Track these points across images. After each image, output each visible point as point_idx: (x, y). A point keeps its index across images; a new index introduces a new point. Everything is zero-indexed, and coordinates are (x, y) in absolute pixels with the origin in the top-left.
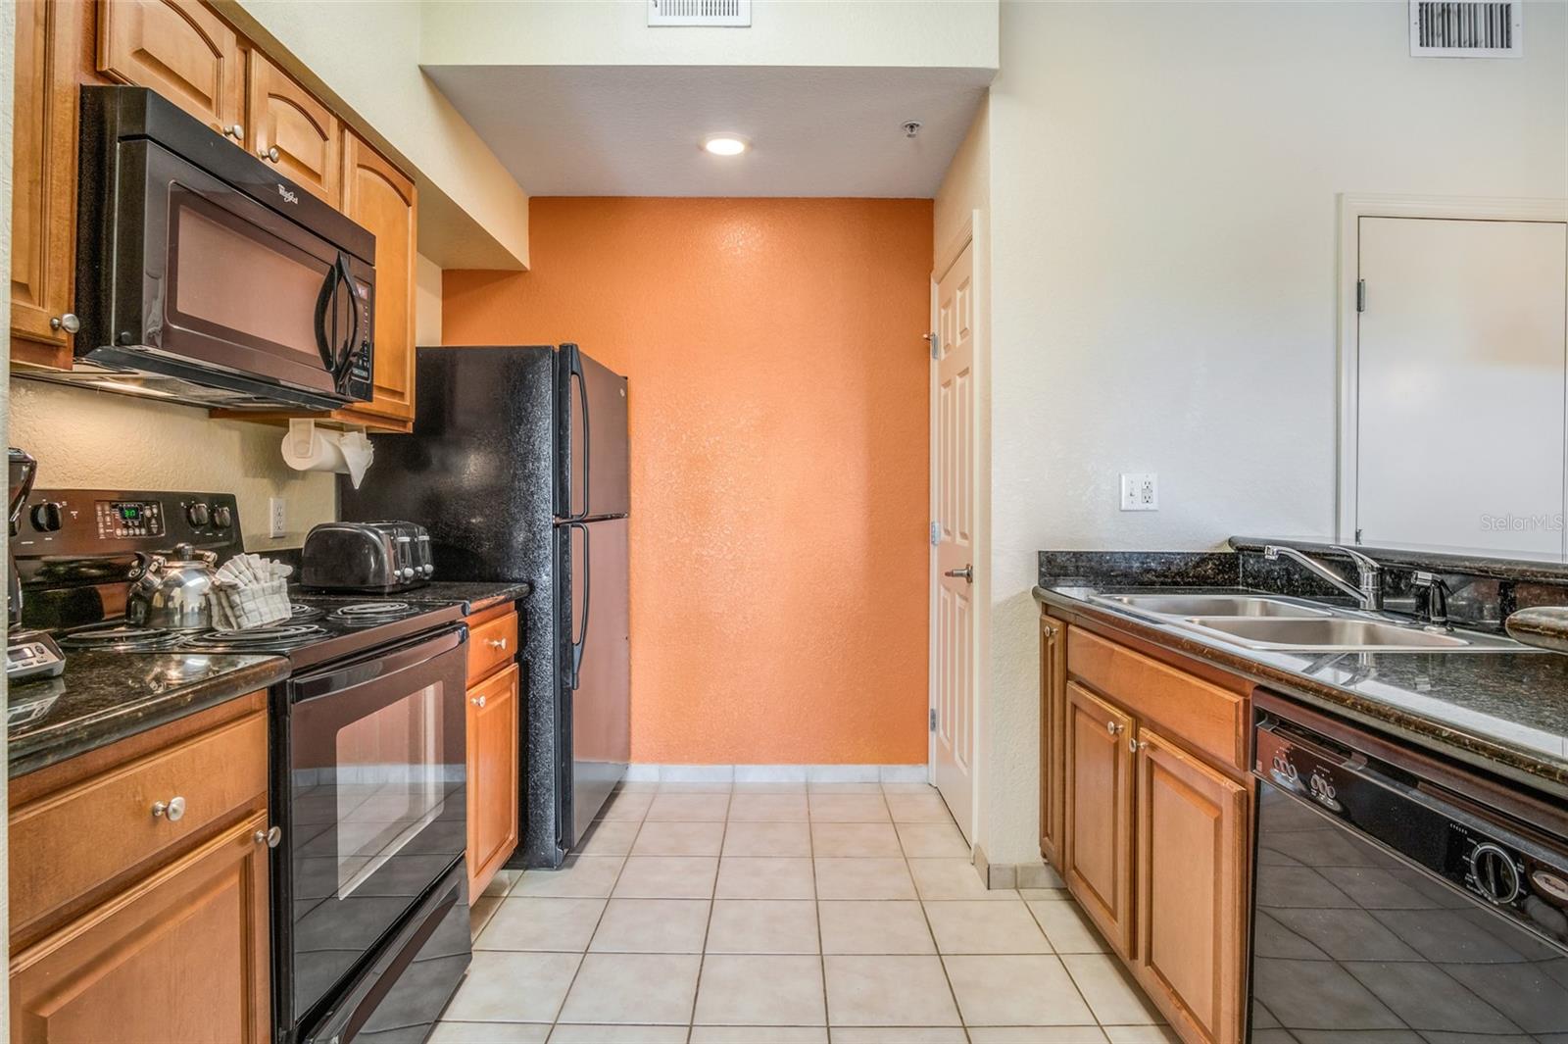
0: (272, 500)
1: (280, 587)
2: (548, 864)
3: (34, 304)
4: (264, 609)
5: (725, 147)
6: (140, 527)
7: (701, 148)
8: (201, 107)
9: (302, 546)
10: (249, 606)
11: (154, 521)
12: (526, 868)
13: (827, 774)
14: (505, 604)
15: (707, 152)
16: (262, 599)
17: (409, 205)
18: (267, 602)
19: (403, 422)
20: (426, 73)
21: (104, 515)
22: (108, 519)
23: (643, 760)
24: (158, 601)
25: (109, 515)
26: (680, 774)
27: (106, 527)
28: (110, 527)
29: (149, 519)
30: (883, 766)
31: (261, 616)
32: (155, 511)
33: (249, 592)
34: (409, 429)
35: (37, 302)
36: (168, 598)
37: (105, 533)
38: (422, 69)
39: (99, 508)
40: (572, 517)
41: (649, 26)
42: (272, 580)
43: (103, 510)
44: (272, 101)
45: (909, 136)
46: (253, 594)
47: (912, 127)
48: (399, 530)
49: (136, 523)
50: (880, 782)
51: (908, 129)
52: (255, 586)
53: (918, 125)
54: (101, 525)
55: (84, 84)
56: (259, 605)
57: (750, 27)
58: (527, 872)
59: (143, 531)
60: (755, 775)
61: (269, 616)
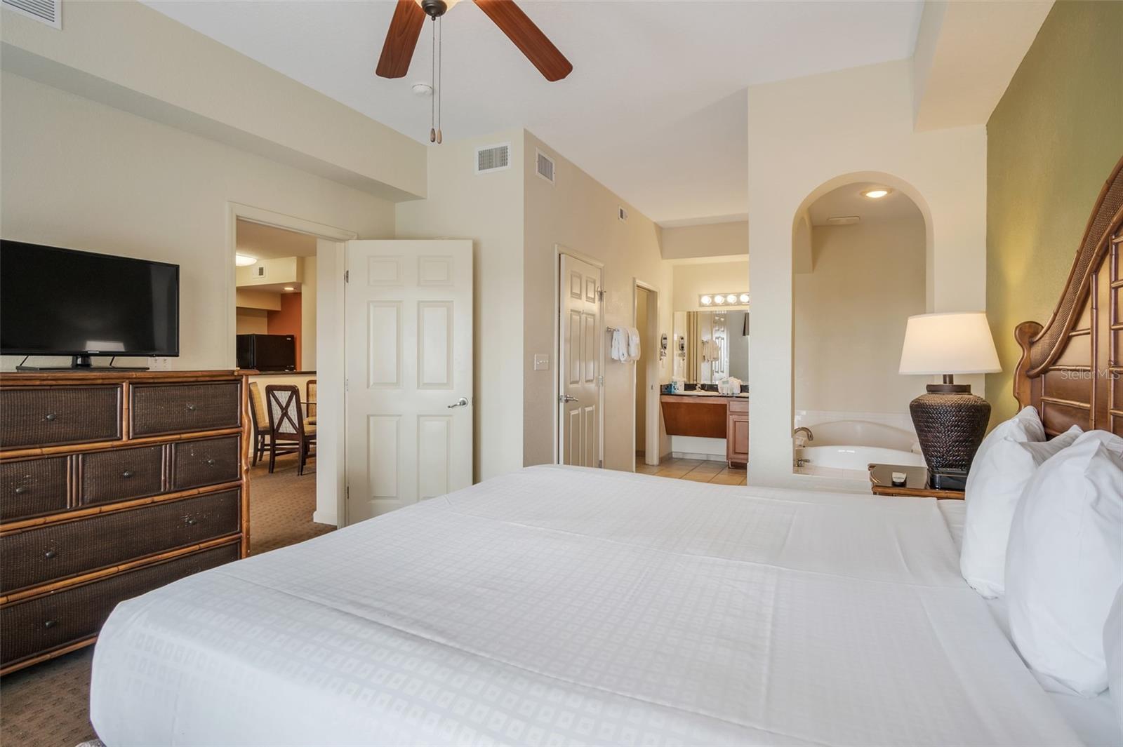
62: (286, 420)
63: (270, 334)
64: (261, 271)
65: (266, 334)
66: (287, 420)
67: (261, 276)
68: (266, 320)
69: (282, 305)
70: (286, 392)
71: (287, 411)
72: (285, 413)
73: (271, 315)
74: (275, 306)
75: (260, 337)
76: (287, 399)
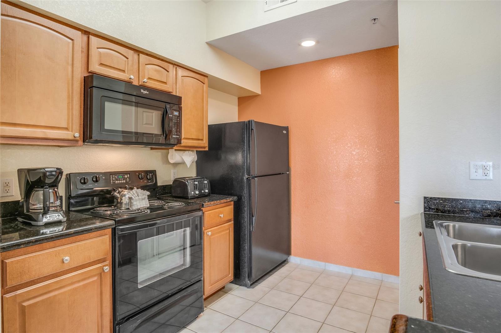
0: (172, 170)
1: (145, 198)
2: (245, 285)
3: (70, 132)
4: (138, 204)
5: (308, 43)
6: (123, 180)
7: (300, 45)
8: (121, 73)
9: (172, 184)
10: (135, 203)
11: (128, 179)
12: (240, 285)
13: (361, 273)
14: (229, 202)
15: (302, 46)
16: (138, 201)
17: (204, 84)
18: (140, 202)
19: (205, 147)
20: (210, 44)
21: (113, 178)
22: (114, 179)
23: (295, 255)
24: (119, 200)
25: (114, 178)
26: (307, 263)
27: (113, 180)
28: (114, 181)
29: (126, 178)
30: (384, 274)
31: (137, 206)
32: (128, 176)
33: (135, 199)
34: (207, 149)
35: (71, 131)
36: (121, 200)
37: (113, 182)
38: (207, 43)
39: (111, 176)
40: (252, 175)
41: (265, 12)
42: (143, 196)
43: (112, 177)
44: (147, 66)
45: (373, 23)
46: (136, 200)
47: (375, 20)
48: (205, 179)
49: (122, 179)
50: (382, 280)
51: (373, 21)
52: (137, 198)
53: (377, 19)
54: (112, 180)
55: (85, 76)
56: (137, 203)
57: (296, 2)
58: (240, 287)
59: (124, 181)
60: (333, 268)
61: (140, 206)
69: (262, 89)
73: (244, 101)
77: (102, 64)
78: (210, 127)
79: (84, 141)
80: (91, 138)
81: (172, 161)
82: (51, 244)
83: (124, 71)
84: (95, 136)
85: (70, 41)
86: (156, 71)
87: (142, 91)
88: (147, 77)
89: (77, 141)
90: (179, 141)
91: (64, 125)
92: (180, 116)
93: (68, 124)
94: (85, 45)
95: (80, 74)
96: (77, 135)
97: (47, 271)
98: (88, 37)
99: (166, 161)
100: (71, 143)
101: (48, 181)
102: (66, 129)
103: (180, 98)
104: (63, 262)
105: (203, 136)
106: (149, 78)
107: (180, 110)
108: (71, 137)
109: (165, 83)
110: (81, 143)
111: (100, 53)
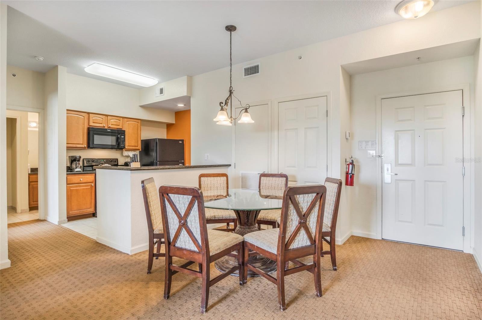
17: (139, 123)
19: (141, 149)
28: (100, 162)
32: (106, 160)
38: (140, 106)
39: (99, 160)
44: (111, 120)
55: (88, 127)
59: (104, 162)
62: (184, 232)
63: (167, 139)
64: (161, 91)
65: (166, 138)
66: (186, 233)
67: (162, 94)
68: (166, 130)
69: (176, 121)
70: (185, 196)
71: (186, 221)
72: (184, 224)
73: (169, 126)
74: (171, 120)
75: (161, 140)
76: (187, 206)
77: (93, 123)
78: (142, 141)
79: (88, 148)
80: (90, 146)
81: (124, 155)
82: (78, 175)
83: (102, 124)
84: (91, 146)
85: (83, 117)
86: (115, 121)
87: (108, 130)
88: (111, 124)
89: (86, 148)
90: (124, 147)
91: (82, 143)
92: (124, 137)
93: (83, 143)
94: (88, 117)
95: (86, 126)
96: (85, 146)
97: (76, 182)
98: (89, 115)
99: (122, 155)
100: (84, 148)
101: (77, 160)
102: (82, 144)
103: (124, 131)
104: (80, 180)
105: (138, 145)
106: (112, 125)
107: (124, 136)
108: (84, 147)
109: (119, 125)
110: (87, 148)
111: (93, 119)
